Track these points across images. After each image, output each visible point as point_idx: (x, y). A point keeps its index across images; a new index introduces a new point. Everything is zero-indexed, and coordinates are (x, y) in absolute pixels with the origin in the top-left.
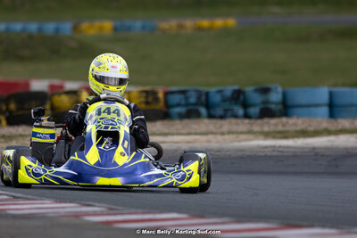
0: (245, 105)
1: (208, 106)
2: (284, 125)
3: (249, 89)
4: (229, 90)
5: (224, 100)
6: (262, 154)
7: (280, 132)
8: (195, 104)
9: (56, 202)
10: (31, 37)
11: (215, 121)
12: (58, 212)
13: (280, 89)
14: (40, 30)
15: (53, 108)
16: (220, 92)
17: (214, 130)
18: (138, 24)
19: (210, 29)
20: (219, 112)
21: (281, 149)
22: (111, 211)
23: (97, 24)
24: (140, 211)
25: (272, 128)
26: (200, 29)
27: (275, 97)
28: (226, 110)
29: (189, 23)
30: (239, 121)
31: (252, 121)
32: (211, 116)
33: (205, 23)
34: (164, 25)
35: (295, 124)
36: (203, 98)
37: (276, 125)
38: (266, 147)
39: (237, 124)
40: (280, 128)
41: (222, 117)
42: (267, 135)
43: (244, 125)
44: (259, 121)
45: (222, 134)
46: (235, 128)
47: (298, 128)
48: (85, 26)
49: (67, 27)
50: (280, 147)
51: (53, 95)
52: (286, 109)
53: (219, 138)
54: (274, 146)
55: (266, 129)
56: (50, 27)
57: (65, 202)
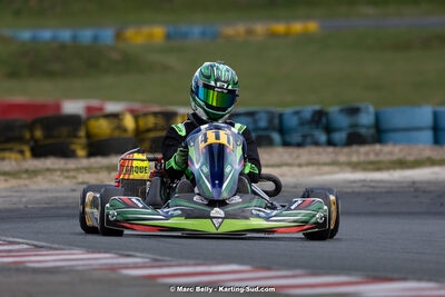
0: (329, 130)
1: (282, 131)
2: (377, 154)
3: (333, 110)
4: (308, 111)
5: (302, 123)
6: (349, 190)
7: (371, 163)
8: (266, 129)
9: (88, 252)
10: (63, 46)
11: (291, 150)
12: (90, 265)
13: (372, 109)
14: (75, 38)
15: (89, 135)
16: (297, 113)
17: (290, 161)
18: (196, 30)
19: (287, 35)
20: (296, 138)
21: (372, 184)
22: (156, 263)
23: (146, 30)
24: (191, 262)
25: (362, 158)
26: (273, 35)
27: (366, 119)
28: (304, 136)
29: (260, 28)
30: (320, 149)
31: (338, 149)
32: (286, 144)
33: (280, 28)
34: (229, 31)
35: (391, 153)
36: (276, 121)
37: (367, 154)
38: (354, 182)
39: (319, 154)
40: (372, 157)
41: (299, 145)
42: (355, 166)
43: (327, 154)
44: (346, 150)
45: (300, 165)
46: (315, 158)
47: (395, 157)
48: (130, 33)
49: (107, 35)
50: (371, 181)
51: (88, 119)
52: (379, 134)
53: (296, 170)
54: (364, 181)
55: (355, 159)
56: (86, 35)
57: (99, 252)
